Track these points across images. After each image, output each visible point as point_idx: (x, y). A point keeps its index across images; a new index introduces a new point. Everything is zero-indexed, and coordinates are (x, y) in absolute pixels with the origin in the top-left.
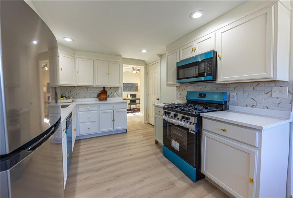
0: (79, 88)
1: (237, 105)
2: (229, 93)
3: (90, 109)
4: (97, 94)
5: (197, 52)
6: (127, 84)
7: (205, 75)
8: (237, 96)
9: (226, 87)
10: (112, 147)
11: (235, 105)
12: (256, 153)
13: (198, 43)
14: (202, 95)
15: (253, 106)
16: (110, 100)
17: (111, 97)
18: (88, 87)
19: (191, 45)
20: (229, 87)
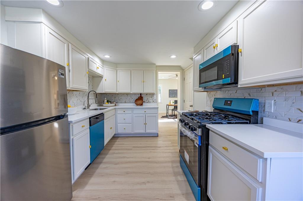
0: (121, 94)
1: (276, 118)
2: (265, 101)
3: (126, 112)
4: (135, 100)
5: (219, 50)
6: (173, 90)
7: (223, 78)
8: (275, 104)
9: (262, 91)
10: (138, 147)
11: (272, 118)
12: (258, 189)
13: (219, 38)
14: (229, 102)
15: (300, 120)
16: (145, 105)
17: (147, 103)
18: (128, 94)
19: (213, 42)
20: (265, 92)
